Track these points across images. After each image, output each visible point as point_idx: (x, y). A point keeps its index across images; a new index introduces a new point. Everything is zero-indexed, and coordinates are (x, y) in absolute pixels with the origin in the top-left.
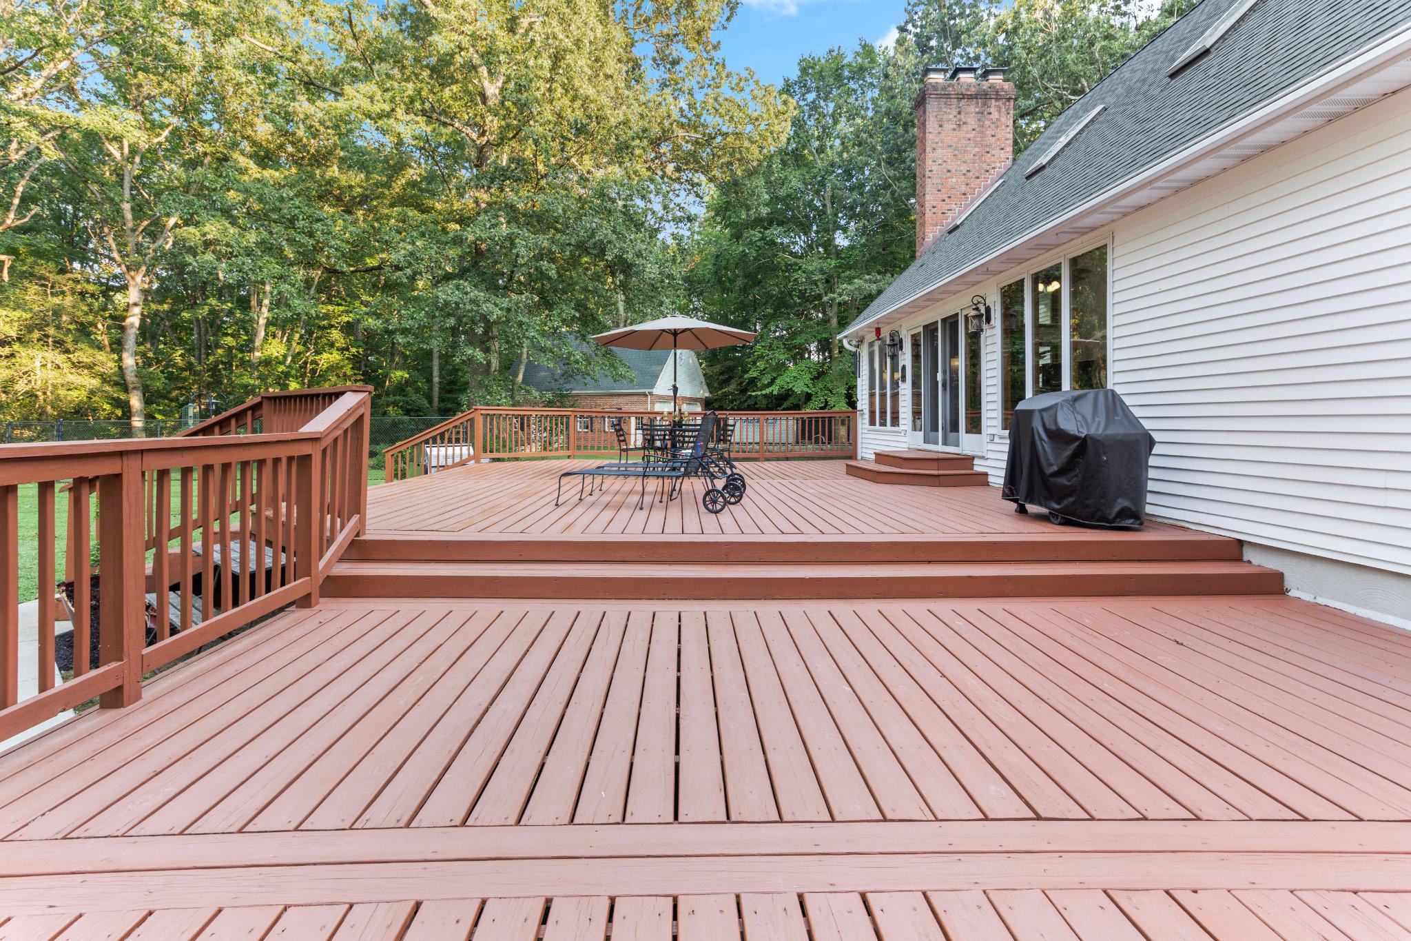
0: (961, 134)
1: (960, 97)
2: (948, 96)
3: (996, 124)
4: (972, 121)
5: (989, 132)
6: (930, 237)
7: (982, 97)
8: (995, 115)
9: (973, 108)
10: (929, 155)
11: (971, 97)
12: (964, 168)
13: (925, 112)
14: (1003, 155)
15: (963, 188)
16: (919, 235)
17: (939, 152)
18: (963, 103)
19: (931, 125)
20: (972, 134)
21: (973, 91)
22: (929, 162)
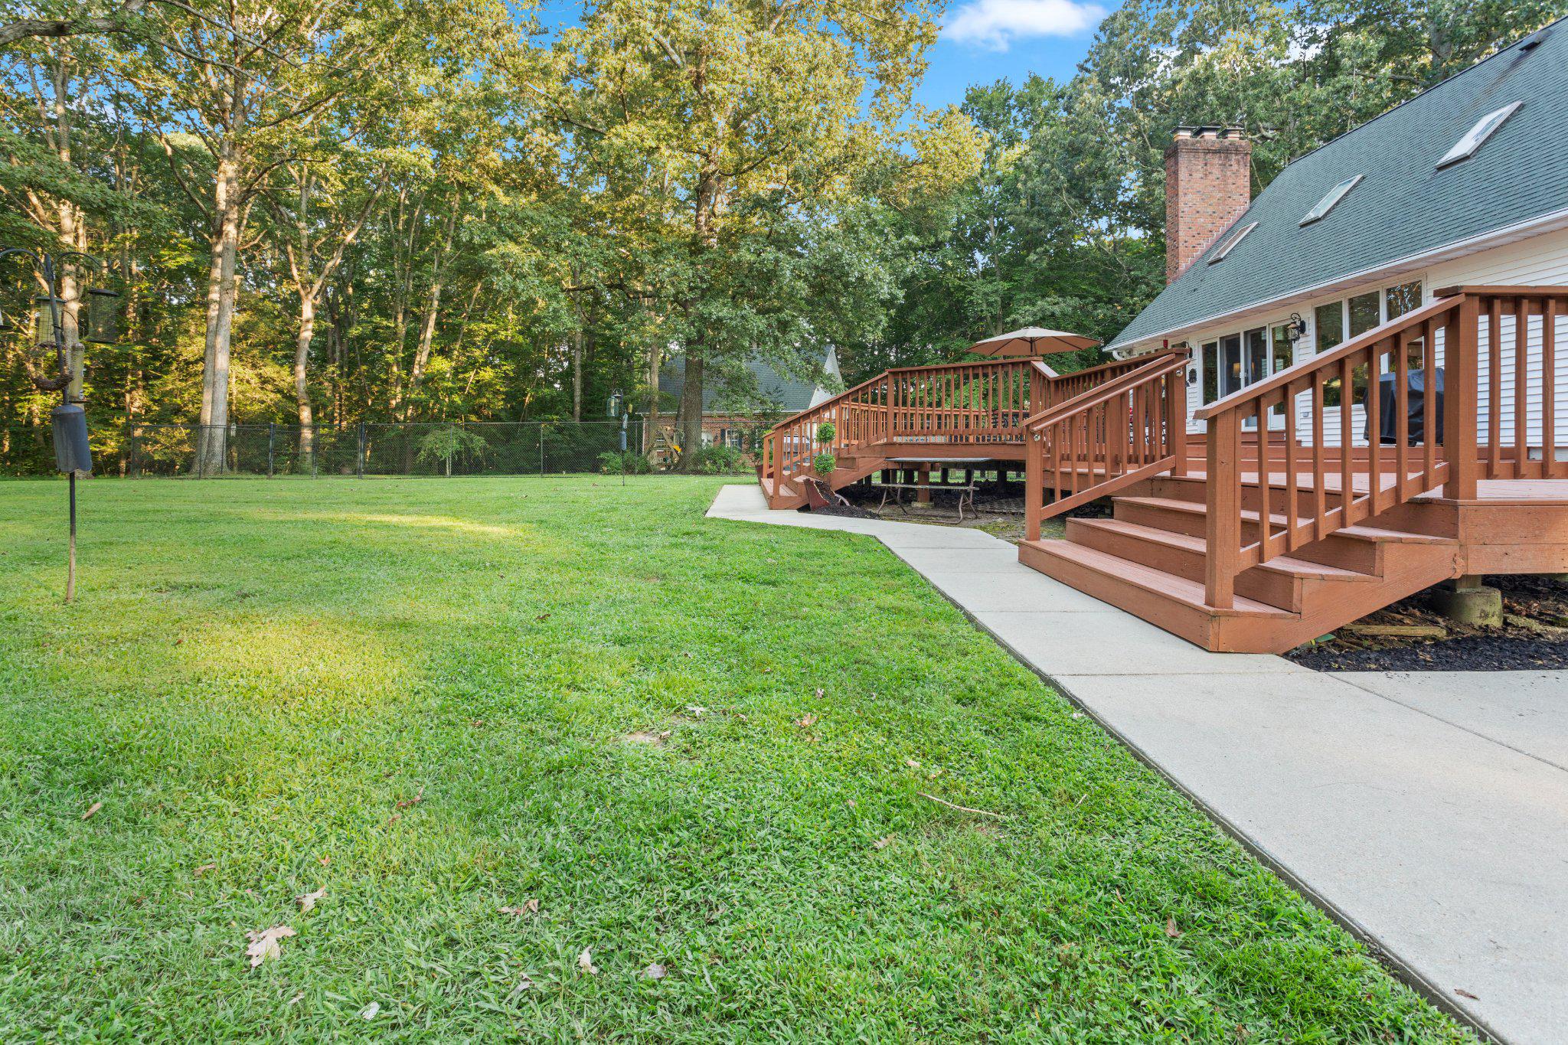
0: (1207, 182)
1: (1208, 151)
2: (1196, 151)
3: (1236, 173)
4: (1216, 172)
5: (1231, 181)
6: (1183, 266)
7: (1225, 152)
8: (1235, 167)
9: (1216, 160)
10: (1182, 199)
11: (1215, 152)
12: (1210, 210)
13: (1176, 163)
14: (1242, 199)
15: (1210, 226)
16: (1170, 263)
17: (1190, 196)
18: (1209, 156)
19: (1183, 174)
20: (1216, 183)
21: (1217, 146)
22: (1181, 205)
